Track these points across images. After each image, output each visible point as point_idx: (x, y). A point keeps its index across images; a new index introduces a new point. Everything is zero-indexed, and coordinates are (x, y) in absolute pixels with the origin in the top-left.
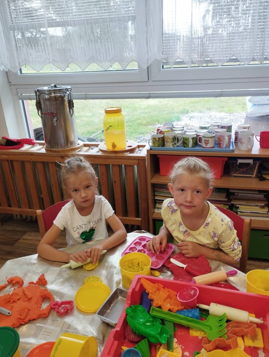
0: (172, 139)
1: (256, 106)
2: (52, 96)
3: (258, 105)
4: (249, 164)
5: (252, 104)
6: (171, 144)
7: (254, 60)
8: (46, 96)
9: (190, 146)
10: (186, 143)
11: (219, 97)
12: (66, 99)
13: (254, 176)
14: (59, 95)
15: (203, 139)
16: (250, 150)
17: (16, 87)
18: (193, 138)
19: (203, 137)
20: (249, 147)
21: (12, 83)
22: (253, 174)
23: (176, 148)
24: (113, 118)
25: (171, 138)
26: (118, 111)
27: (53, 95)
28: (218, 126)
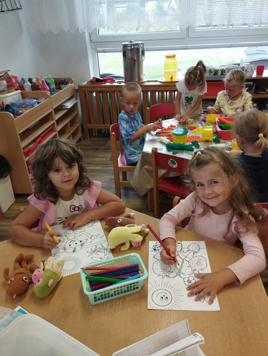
0: (209, 71)
1: (248, 55)
2: (132, 48)
3: (250, 54)
4: (250, 84)
5: (246, 54)
6: (208, 74)
7: (256, 24)
8: (129, 48)
9: (219, 75)
10: (217, 73)
11: (230, 47)
12: (141, 50)
13: (253, 92)
14: (136, 47)
15: (226, 71)
16: (252, 75)
18: (221, 70)
19: (226, 69)
20: (251, 74)
21: (93, 41)
22: (252, 91)
23: (211, 76)
24: (171, 60)
25: (209, 70)
26: (174, 56)
27: (133, 47)
28: (232, 64)
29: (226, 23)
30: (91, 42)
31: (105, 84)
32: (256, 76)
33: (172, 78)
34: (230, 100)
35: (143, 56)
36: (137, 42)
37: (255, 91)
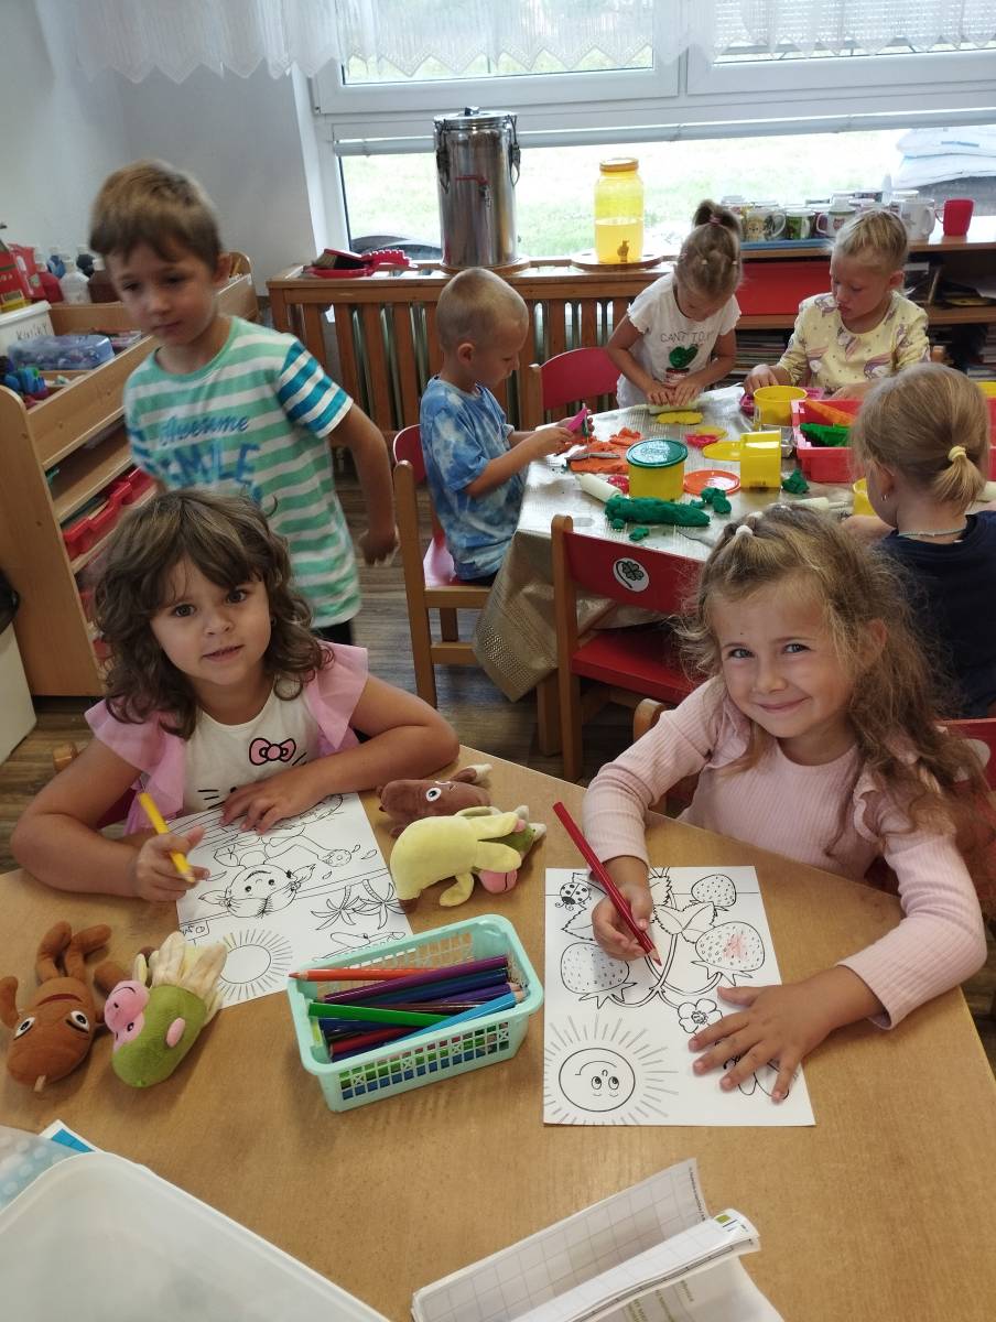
0: (766, 221)
1: (912, 161)
2: (474, 136)
3: (918, 157)
4: (921, 272)
5: (902, 156)
6: (762, 236)
7: (941, 40)
8: (460, 135)
9: (803, 236)
10: (794, 231)
11: (843, 131)
12: (505, 143)
13: (929, 302)
14: (488, 132)
15: (831, 220)
16: (926, 238)
17: (331, 120)
18: (810, 218)
19: (830, 213)
20: (926, 232)
21: (323, 110)
22: (927, 299)
23: (770, 242)
24: (620, 182)
25: (764, 219)
26: (631, 167)
27: (475, 132)
28: (854, 195)
29: (827, 36)
30: (315, 116)
31: (369, 275)
32: (943, 239)
33: (624, 250)
34: (845, 330)
35: (514, 168)
36: (493, 114)
37: (938, 295)
